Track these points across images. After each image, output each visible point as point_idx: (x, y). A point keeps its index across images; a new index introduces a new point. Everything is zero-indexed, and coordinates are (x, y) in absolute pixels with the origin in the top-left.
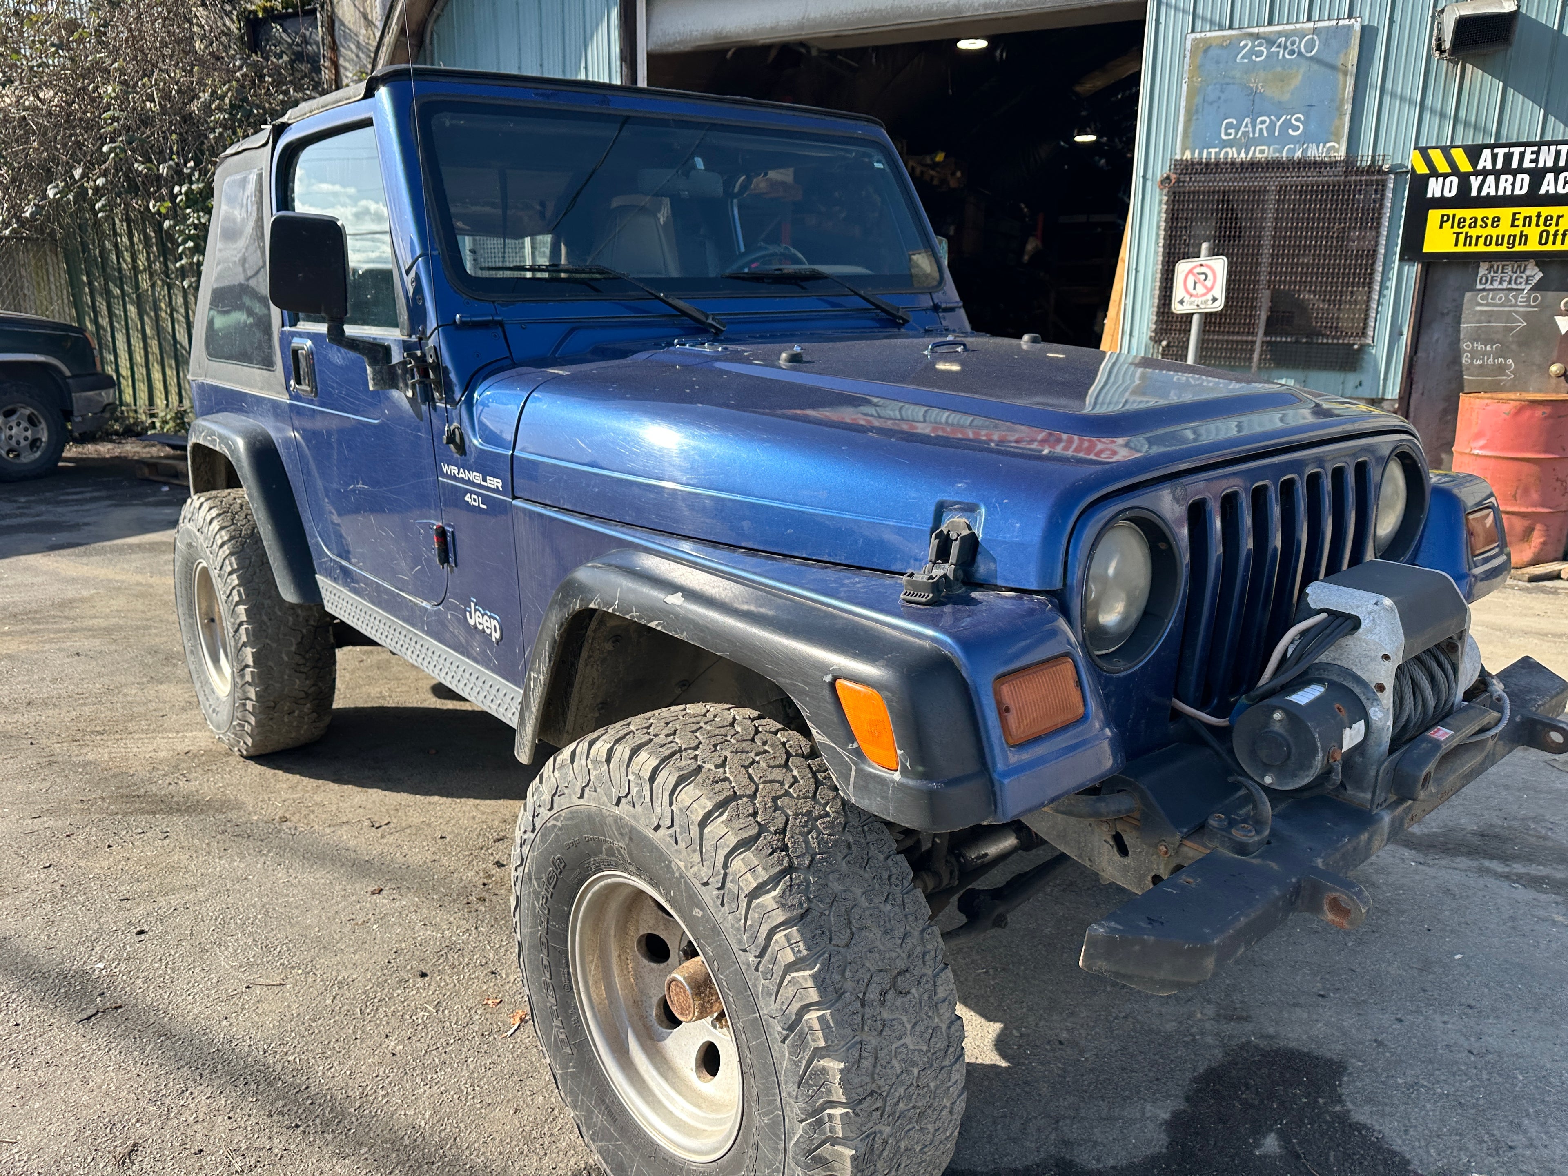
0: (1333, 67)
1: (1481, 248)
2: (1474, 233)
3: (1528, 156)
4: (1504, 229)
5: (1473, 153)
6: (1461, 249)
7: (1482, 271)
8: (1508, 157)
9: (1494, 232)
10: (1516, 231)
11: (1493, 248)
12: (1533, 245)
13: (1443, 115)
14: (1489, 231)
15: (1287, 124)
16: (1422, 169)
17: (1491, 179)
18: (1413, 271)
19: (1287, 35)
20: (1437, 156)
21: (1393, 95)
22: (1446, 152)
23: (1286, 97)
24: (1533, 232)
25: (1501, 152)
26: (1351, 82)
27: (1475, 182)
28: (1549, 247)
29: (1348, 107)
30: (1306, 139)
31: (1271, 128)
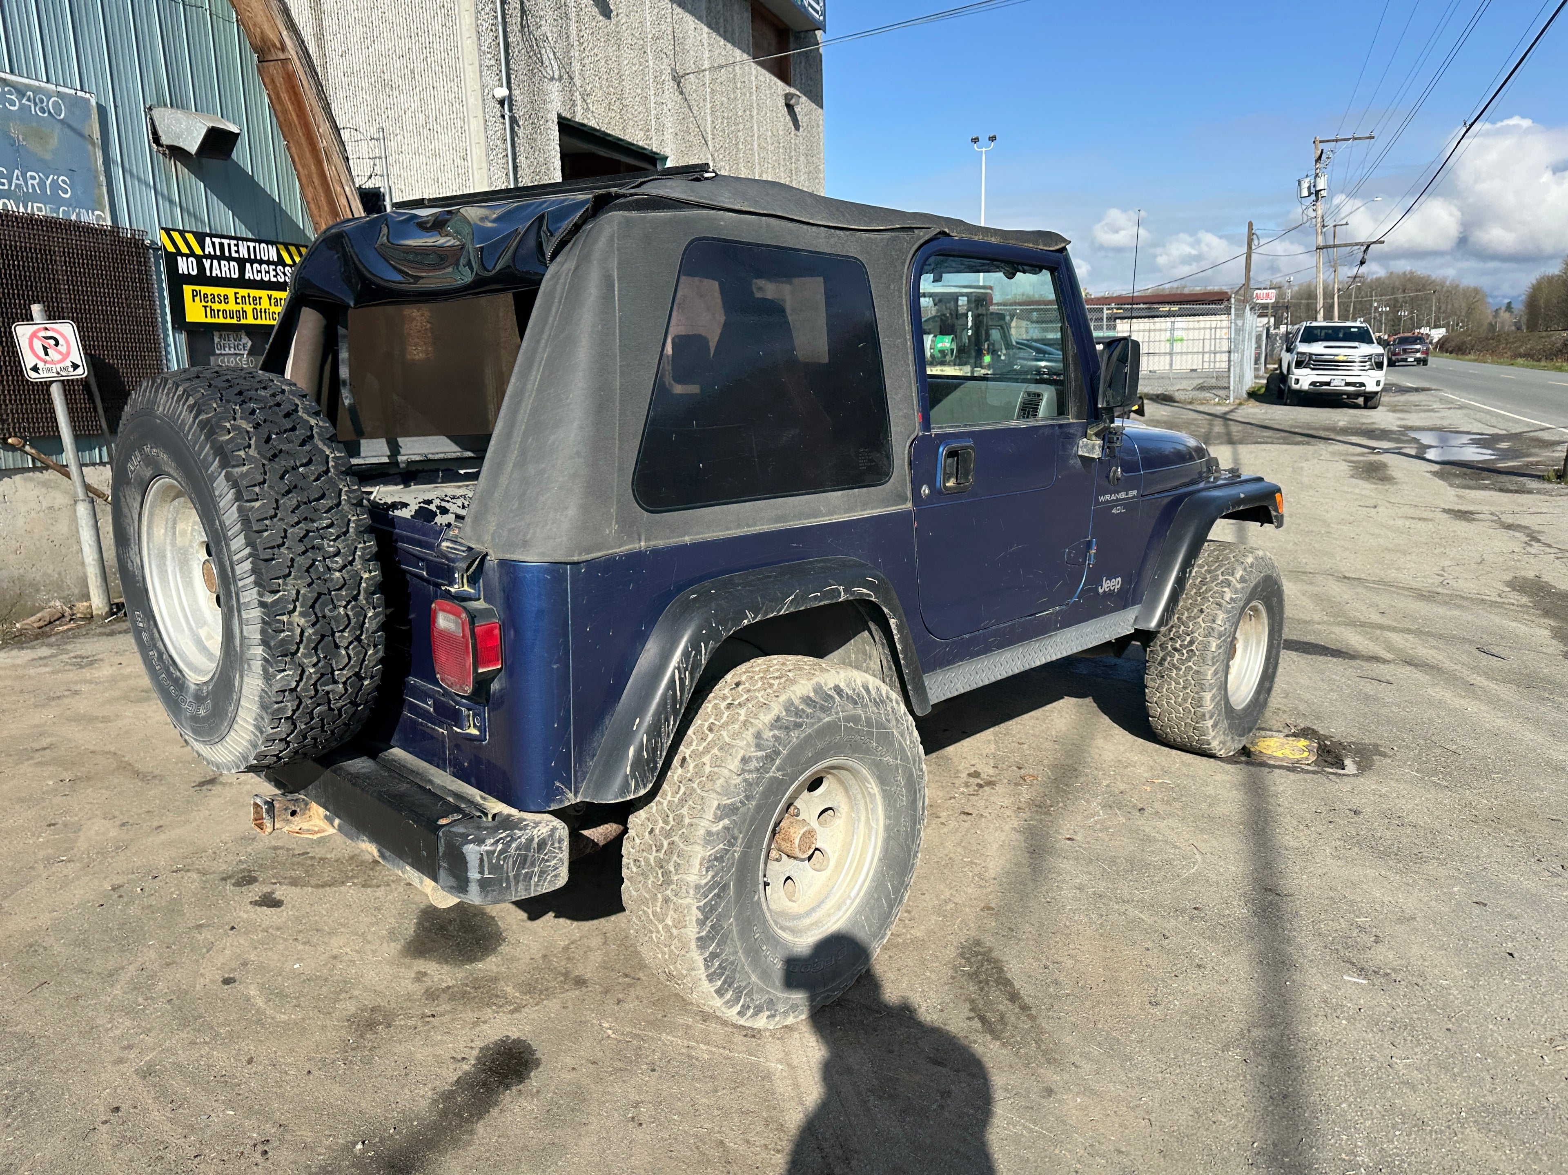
0: (81, 135)
1: (221, 320)
2: (216, 306)
3: (234, 248)
4: (232, 306)
5: (200, 238)
6: (210, 320)
7: (216, 340)
8: (222, 245)
9: (227, 307)
10: (239, 307)
11: (228, 321)
12: (250, 320)
13: (171, 202)
14: (223, 306)
15: (55, 184)
16: (171, 249)
17: (215, 262)
18: (182, 337)
19: (36, 90)
20: (176, 235)
21: (132, 174)
22: (182, 233)
23: (48, 157)
24: (249, 308)
25: (217, 241)
26: (99, 154)
27: (207, 263)
28: (259, 322)
29: (102, 178)
30: (75, 203)
31: (42, 184)
